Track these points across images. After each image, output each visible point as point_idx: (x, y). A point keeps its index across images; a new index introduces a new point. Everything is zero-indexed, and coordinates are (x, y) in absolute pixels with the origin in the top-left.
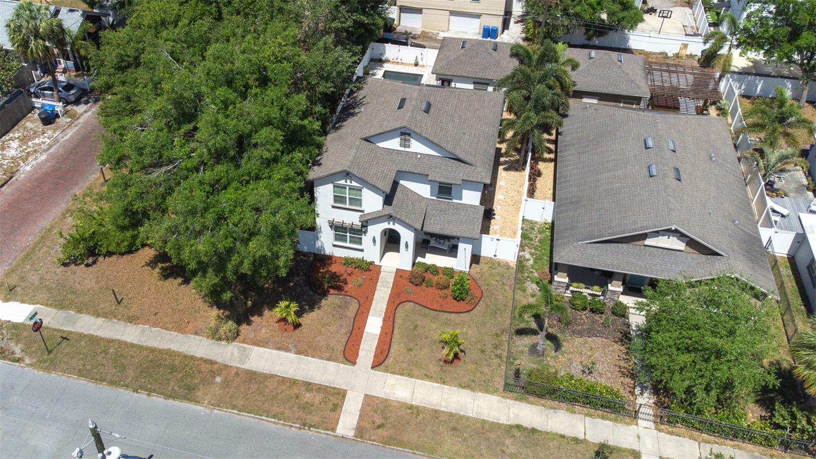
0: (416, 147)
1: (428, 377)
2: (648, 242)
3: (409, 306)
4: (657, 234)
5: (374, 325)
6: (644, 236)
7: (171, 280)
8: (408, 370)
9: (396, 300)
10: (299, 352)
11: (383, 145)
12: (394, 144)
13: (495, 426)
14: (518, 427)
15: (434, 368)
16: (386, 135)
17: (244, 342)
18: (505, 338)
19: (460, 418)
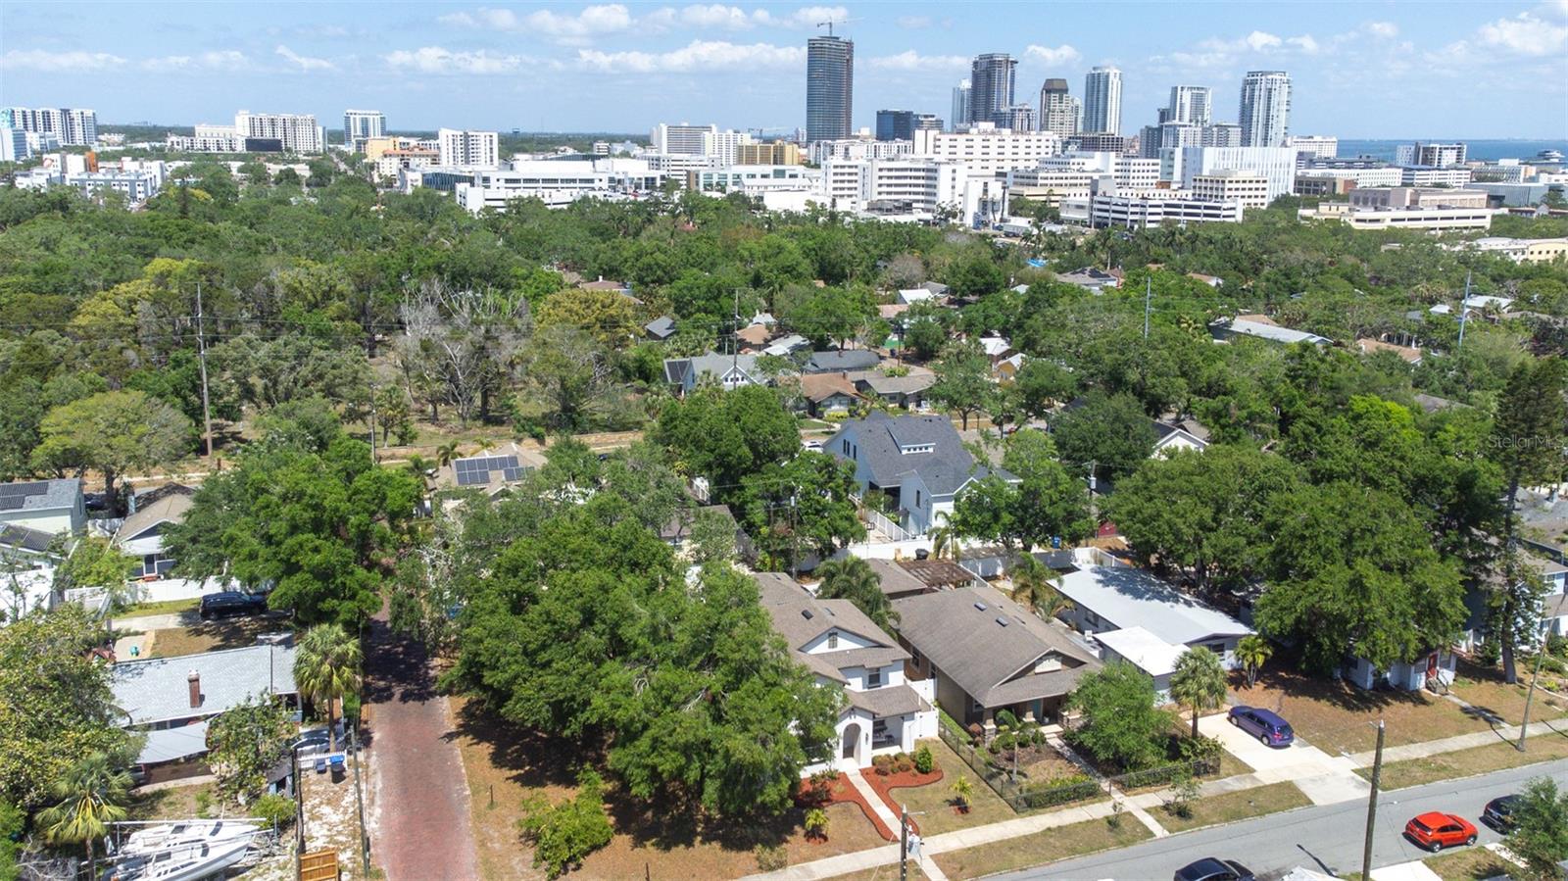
0: (844, 644)
1: (962, 827)
2: (1038, 669)
3: (895, 791)
4: (1041, 659)
5: (885, 813)
6: (1033, 666)
7: (674, 849)
8: (942, 829)
9: (882, 792)
10: (847, 852)
11: (812, 652)
12: (823, 647)
13: (1035, 836)
14: (1049, 829)
15: (959, 819)
16: (815, 641)
17: (795, 863)
18: (984, 784)
19: (1008, 841)
